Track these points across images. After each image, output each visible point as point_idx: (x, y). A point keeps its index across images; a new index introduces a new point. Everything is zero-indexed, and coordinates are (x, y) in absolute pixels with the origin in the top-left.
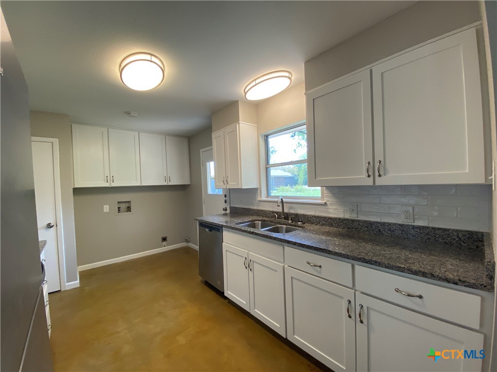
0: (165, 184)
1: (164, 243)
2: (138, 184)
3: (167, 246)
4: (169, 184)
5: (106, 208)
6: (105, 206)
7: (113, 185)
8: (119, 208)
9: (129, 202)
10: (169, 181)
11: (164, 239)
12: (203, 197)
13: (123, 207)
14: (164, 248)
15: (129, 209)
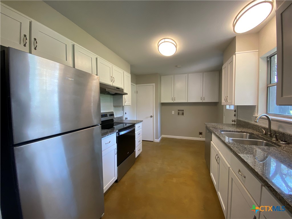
0: (201, 101)
1: (201, 136)
2: (186, 101)
3: (202, 138)
4: (203, 102)
5: (173, 112)
6: (173, 111)
7: (175, 102)
8: (178, 113)
9: (183, 110)
10: (203, 100)
11: (201, 133)
12: (224, 111)
13: (181, 112)
14: (200, 138)
15: (183, 114)
